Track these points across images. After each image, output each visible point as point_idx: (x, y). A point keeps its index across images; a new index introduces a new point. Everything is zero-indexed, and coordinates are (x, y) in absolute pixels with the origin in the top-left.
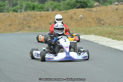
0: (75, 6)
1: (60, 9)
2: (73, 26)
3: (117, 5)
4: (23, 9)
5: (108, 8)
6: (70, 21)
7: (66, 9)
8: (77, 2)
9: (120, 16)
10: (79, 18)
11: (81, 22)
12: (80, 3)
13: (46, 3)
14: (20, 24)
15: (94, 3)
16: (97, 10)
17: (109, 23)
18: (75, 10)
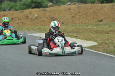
0: (31, 6)
1: (16, 9)
2: (29, 24)
3: (70, 5)
5: (61, 8)
6: (25, 20)
7: (21, 9)
8: (32, 2)
9: (73, 15)
10: (34, 17)
11: (36, 21)
12: (35, 4)
13: (3, 4)
15: (48, 4)
16: (51, 9)
17: (62, 22)
18: (31, 10)
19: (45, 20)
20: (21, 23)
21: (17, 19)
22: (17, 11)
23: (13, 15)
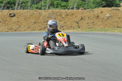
4: (47, 6)
10: (106, 17)
11: (107, 21)
14: (45, 22)
19: (117, 21)
20: (91, 23)
21: (87, 18)
22: (86, 10)
23: (82, 14)
